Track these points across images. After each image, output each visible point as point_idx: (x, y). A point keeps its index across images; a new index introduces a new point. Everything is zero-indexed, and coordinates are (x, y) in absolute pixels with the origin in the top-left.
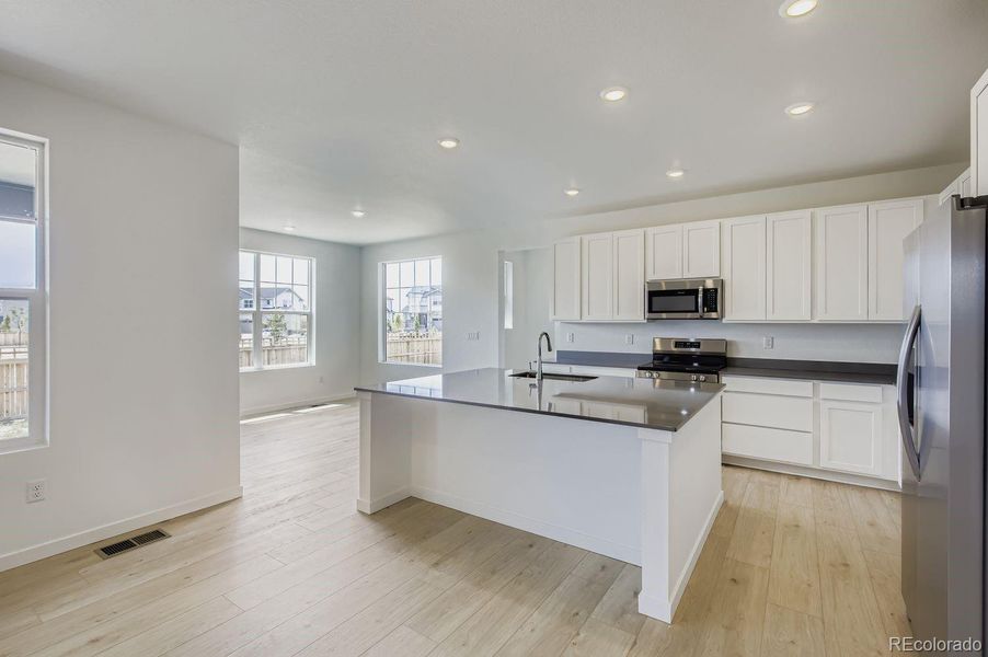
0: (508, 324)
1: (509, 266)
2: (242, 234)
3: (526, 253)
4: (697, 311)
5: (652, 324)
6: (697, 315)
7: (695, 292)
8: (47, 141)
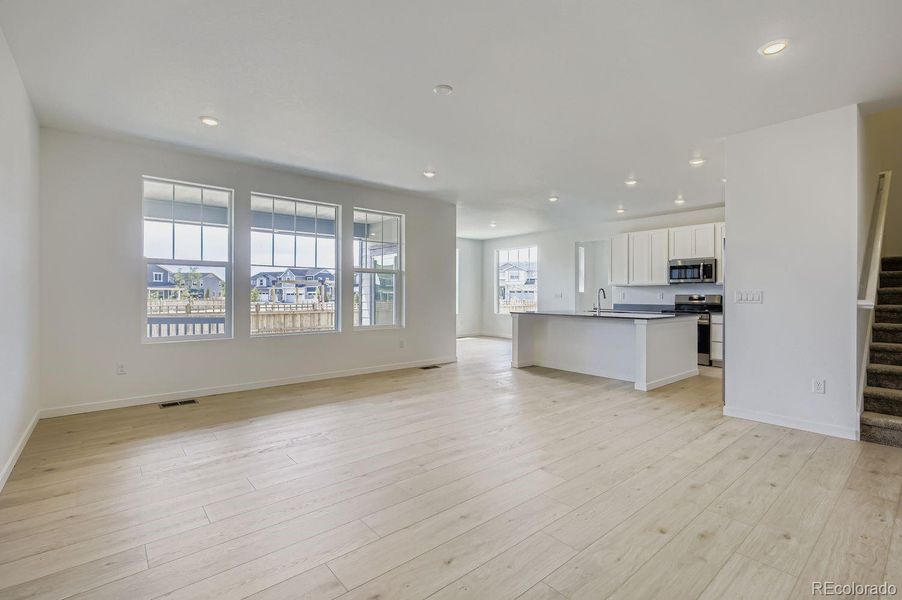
0: (582, 289)
1: (582, 250)
2: (458, 242)
3: (593, 243)
4: (699, 278)
5: (673, 286)
6: (700, 280)
7: (699, 267)
8: (404, 216)
